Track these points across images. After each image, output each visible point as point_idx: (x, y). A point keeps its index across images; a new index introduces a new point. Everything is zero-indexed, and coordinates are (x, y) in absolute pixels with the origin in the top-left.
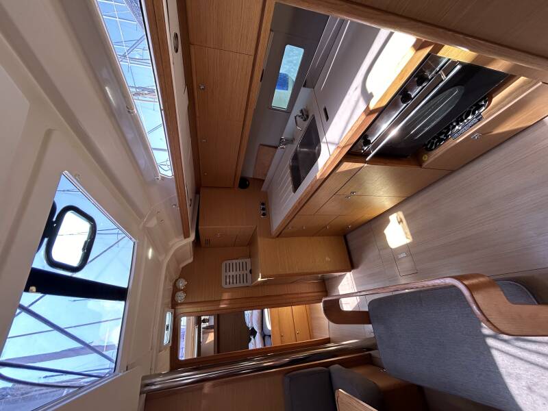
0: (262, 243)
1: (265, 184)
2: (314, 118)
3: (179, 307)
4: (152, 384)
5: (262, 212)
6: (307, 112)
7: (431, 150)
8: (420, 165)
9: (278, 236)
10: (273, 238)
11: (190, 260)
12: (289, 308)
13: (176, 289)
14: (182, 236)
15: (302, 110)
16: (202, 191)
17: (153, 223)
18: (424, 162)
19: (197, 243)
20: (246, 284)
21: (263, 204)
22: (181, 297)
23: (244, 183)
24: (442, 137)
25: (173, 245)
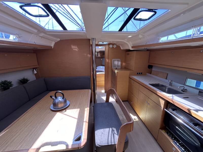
0: (128, 72)
1: (150, 74)
2: (183, 94)
3: (108, 46)
4: (94, 41)
5: (139, 73)
6: (186, 92)
7: (167, 133)
8: (160, 129)
9: (130, 78)
10: (129, 76)
11: (122, 49)
12: (104, 80)
13: (113, 44)
14: (132, 46)
15: (187, 90)
16: (149, 52)
17: (140, 36)
18: (162, 130)
19: (129, 51)
20: (113, 66)
21: (141, 73)
22: (111, 46)
23: (150, 67)
24: (173, 138)
25: (130, 43)
